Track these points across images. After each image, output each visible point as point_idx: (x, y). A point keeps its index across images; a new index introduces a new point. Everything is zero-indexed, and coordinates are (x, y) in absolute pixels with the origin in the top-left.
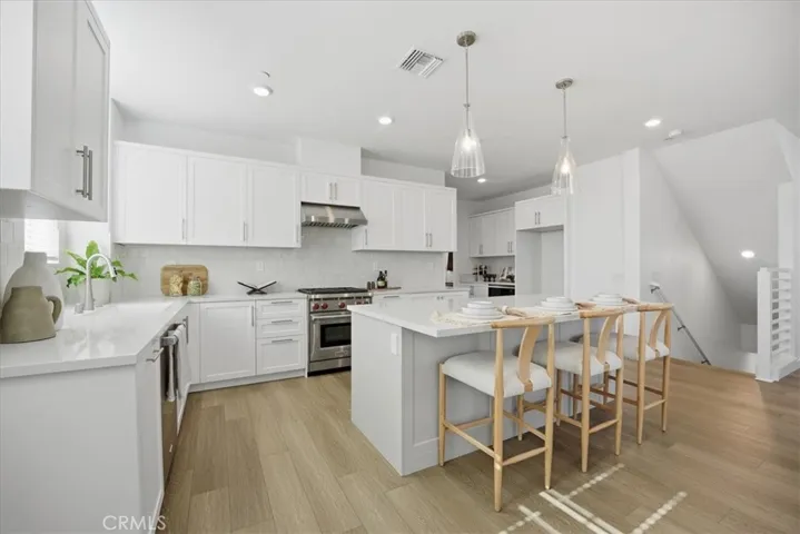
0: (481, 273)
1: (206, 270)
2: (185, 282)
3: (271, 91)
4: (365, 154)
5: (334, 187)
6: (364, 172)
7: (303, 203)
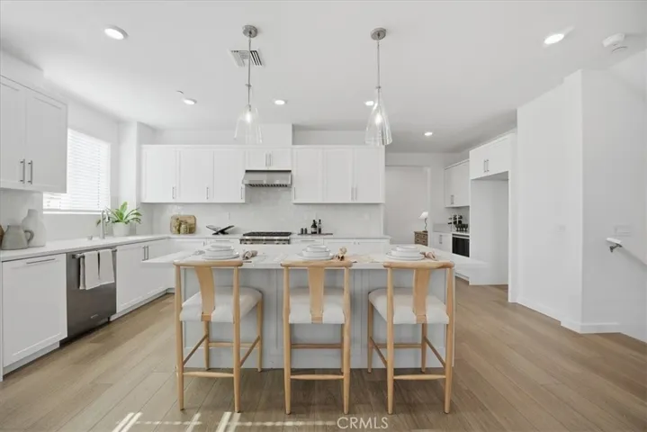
0: (455, 223)
1: (195, 219)
2: (180, 225)
3: (195, 102)
4: (295, 128)
5: (269, 157)
6: (294, 143)
7: (247, 171)
